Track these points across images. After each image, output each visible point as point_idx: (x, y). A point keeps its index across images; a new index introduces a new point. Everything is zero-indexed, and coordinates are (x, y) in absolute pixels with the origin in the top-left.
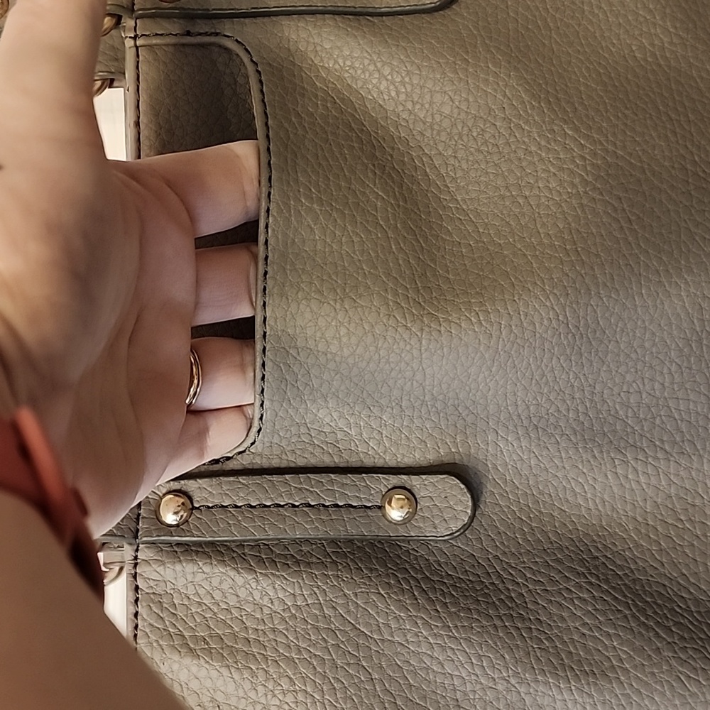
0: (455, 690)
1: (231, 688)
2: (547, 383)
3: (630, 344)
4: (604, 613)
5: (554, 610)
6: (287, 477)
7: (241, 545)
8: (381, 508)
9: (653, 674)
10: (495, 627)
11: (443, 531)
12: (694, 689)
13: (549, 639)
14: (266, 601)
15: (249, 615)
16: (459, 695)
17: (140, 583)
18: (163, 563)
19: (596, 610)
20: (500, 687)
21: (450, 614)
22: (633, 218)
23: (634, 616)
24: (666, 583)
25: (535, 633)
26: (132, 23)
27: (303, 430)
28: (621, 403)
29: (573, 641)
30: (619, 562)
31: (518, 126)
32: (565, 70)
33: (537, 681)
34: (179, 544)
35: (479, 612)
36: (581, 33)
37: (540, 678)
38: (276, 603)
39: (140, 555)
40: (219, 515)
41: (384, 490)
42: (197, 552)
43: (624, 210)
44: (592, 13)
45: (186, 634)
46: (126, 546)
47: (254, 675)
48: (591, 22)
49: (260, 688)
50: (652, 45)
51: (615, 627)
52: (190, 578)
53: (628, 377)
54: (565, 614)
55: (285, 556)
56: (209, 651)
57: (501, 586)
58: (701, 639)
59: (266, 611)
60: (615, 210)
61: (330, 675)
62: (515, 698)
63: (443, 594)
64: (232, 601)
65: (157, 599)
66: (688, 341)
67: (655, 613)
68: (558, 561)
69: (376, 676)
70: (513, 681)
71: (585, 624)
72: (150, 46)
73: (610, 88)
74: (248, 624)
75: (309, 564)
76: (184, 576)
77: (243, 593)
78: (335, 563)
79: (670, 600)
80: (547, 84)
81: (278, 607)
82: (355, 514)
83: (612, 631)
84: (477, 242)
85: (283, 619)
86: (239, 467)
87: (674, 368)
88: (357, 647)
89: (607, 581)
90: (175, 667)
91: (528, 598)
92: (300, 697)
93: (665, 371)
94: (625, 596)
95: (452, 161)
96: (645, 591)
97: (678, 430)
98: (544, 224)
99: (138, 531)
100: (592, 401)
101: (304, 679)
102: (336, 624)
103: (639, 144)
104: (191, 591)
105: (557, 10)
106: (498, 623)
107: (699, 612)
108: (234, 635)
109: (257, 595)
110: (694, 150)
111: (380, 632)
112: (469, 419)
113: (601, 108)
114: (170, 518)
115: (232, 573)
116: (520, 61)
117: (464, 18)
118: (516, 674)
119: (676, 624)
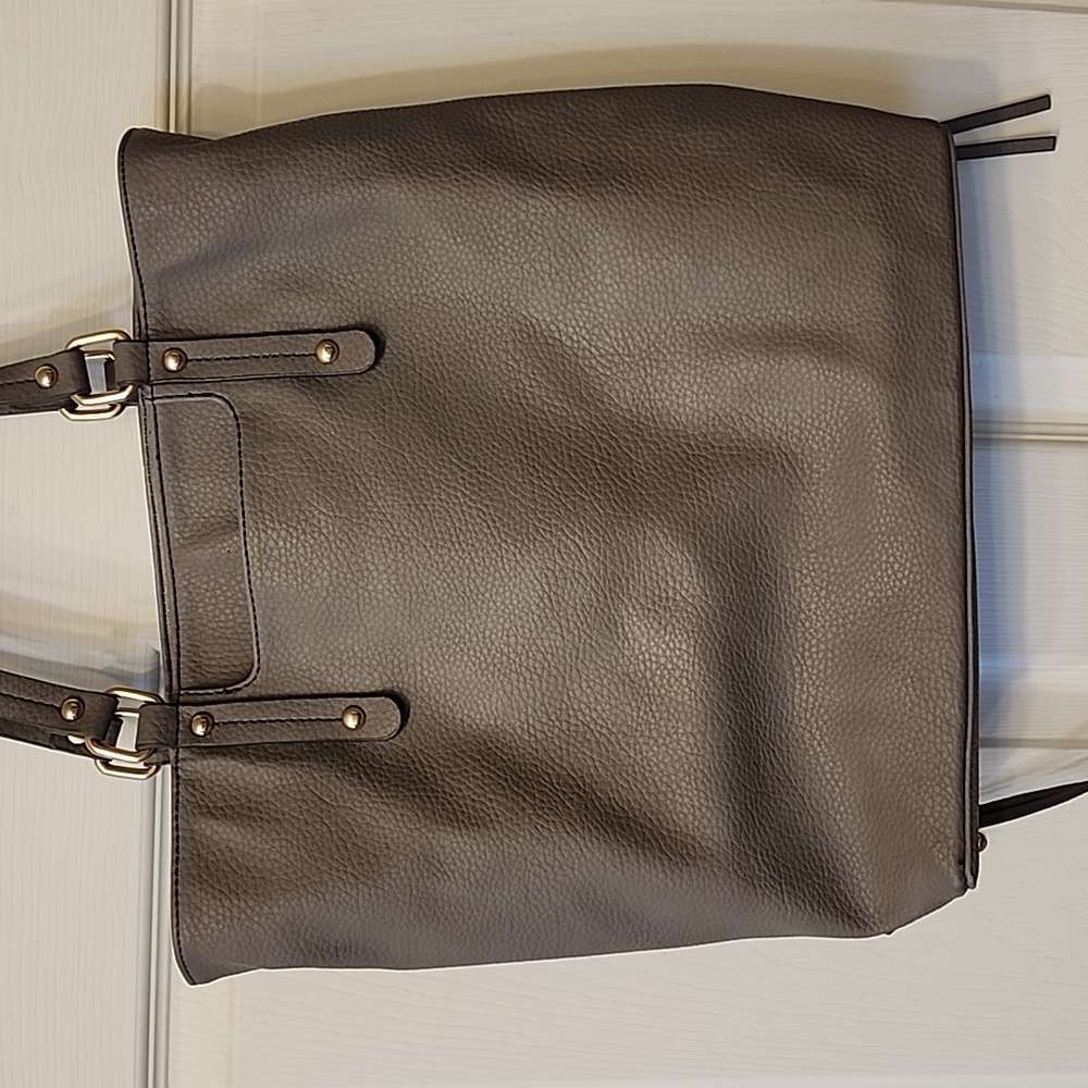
0: (386, 837)
1: (239, 839)
2: (451, 632)
3: (503, 602)
4: (489, 786)
5: (455, 784)
6: (277, 702)
7: (247, 746)
8: (341, 720)
9: (518, 825)
10: (414, 796)
11: (382, 734)
12: (546, 833)
13: (450, 803)
14: (263, 783)
15: (252, 793)
16: (389, 841)
17: (180, 772)
18: (194, 760)
19: (484, 784)
20: (415, 835)
21: (383, 788)
22: (496, 519)
23: (510, 787)
24: (538, 764)
25: (441, 799)
26: (149, 388)
27: (288, 668)
28: (505, 645)
29: (466, 804)
30: (506, 751)
31: (420, 457)
32: (454, 414)
33: (439, 830)
34: (205, 747)
35: (403, 787)
36: (467, 382)
37: (441, 828)
38: (269, 783)
39: (180, 756)
40: (231, 727)
41: (344, 708)
42: (217, 753)
43: (490, 514)
44: (475, 364)
45: (211, 805)
46: (171, 750)
47: (254, 829)
48: (475, 373)
49: (258, 839)
50: (517, 388)
51: (495, 794)
52: (213, 769)
53: (507, 626)
54: (463, 787)
55: (276, 754)
56: (225, 815)
57: (421, 770)
58: (555, 801)
59: (263, 789)
60: (484, 514)
61: (303, 829)
62: (425, 841)
63: (381, 776)
64: (241, 783)
65: (191, 783)
66: (542, 599)
67: (526, 784)
68: (463, 752)
69: (333, 829)
70: (424, 830)
71: (475, 793)
72: (163, 405)
73: (484, 425)
74: (251, 798)
75: (291, 759)
76: (209, 768)
77: (247, 778)
78: (309, 757)
79: (539, 775)
80: (440, 425)
81: (271, 786)
82: (323, 724)
83: (492, 797)
84: (392, 536)
85: (274, 794)
86: (245, 695)
87: (536, 618)
88: (322, 811)
89: (495, 764)
90: (203, 826)
91: (439, 777)
92: (284, 843)
93: (530, 620)
94: (506, 774)
95: (373, 479)
96: (521, 771)
97: (545, 659)
98: (437, 524)
99: (177, 739)
100: (483, 643)
101: (286, 832)
102: (308, 795)
103: (501, 467)
104: (214, 777)
105: (450, 364)
106: (415, 793)
107: (558, 784)
108: (242, 805)
109: (257, 779)
110: (539, 469)
111: (337, 800)
112: (402, 658)
113: (477, 442)
114: (200, 730)
115: (240, 765)
116: (422, 409)
117: (384, 376)
118: (426, 826)
119: (539, 791)
